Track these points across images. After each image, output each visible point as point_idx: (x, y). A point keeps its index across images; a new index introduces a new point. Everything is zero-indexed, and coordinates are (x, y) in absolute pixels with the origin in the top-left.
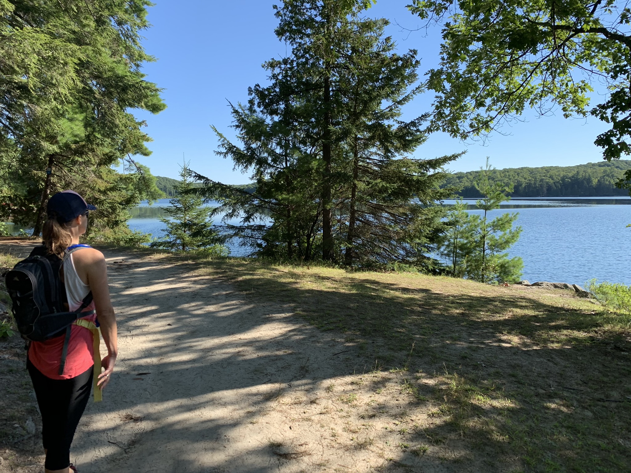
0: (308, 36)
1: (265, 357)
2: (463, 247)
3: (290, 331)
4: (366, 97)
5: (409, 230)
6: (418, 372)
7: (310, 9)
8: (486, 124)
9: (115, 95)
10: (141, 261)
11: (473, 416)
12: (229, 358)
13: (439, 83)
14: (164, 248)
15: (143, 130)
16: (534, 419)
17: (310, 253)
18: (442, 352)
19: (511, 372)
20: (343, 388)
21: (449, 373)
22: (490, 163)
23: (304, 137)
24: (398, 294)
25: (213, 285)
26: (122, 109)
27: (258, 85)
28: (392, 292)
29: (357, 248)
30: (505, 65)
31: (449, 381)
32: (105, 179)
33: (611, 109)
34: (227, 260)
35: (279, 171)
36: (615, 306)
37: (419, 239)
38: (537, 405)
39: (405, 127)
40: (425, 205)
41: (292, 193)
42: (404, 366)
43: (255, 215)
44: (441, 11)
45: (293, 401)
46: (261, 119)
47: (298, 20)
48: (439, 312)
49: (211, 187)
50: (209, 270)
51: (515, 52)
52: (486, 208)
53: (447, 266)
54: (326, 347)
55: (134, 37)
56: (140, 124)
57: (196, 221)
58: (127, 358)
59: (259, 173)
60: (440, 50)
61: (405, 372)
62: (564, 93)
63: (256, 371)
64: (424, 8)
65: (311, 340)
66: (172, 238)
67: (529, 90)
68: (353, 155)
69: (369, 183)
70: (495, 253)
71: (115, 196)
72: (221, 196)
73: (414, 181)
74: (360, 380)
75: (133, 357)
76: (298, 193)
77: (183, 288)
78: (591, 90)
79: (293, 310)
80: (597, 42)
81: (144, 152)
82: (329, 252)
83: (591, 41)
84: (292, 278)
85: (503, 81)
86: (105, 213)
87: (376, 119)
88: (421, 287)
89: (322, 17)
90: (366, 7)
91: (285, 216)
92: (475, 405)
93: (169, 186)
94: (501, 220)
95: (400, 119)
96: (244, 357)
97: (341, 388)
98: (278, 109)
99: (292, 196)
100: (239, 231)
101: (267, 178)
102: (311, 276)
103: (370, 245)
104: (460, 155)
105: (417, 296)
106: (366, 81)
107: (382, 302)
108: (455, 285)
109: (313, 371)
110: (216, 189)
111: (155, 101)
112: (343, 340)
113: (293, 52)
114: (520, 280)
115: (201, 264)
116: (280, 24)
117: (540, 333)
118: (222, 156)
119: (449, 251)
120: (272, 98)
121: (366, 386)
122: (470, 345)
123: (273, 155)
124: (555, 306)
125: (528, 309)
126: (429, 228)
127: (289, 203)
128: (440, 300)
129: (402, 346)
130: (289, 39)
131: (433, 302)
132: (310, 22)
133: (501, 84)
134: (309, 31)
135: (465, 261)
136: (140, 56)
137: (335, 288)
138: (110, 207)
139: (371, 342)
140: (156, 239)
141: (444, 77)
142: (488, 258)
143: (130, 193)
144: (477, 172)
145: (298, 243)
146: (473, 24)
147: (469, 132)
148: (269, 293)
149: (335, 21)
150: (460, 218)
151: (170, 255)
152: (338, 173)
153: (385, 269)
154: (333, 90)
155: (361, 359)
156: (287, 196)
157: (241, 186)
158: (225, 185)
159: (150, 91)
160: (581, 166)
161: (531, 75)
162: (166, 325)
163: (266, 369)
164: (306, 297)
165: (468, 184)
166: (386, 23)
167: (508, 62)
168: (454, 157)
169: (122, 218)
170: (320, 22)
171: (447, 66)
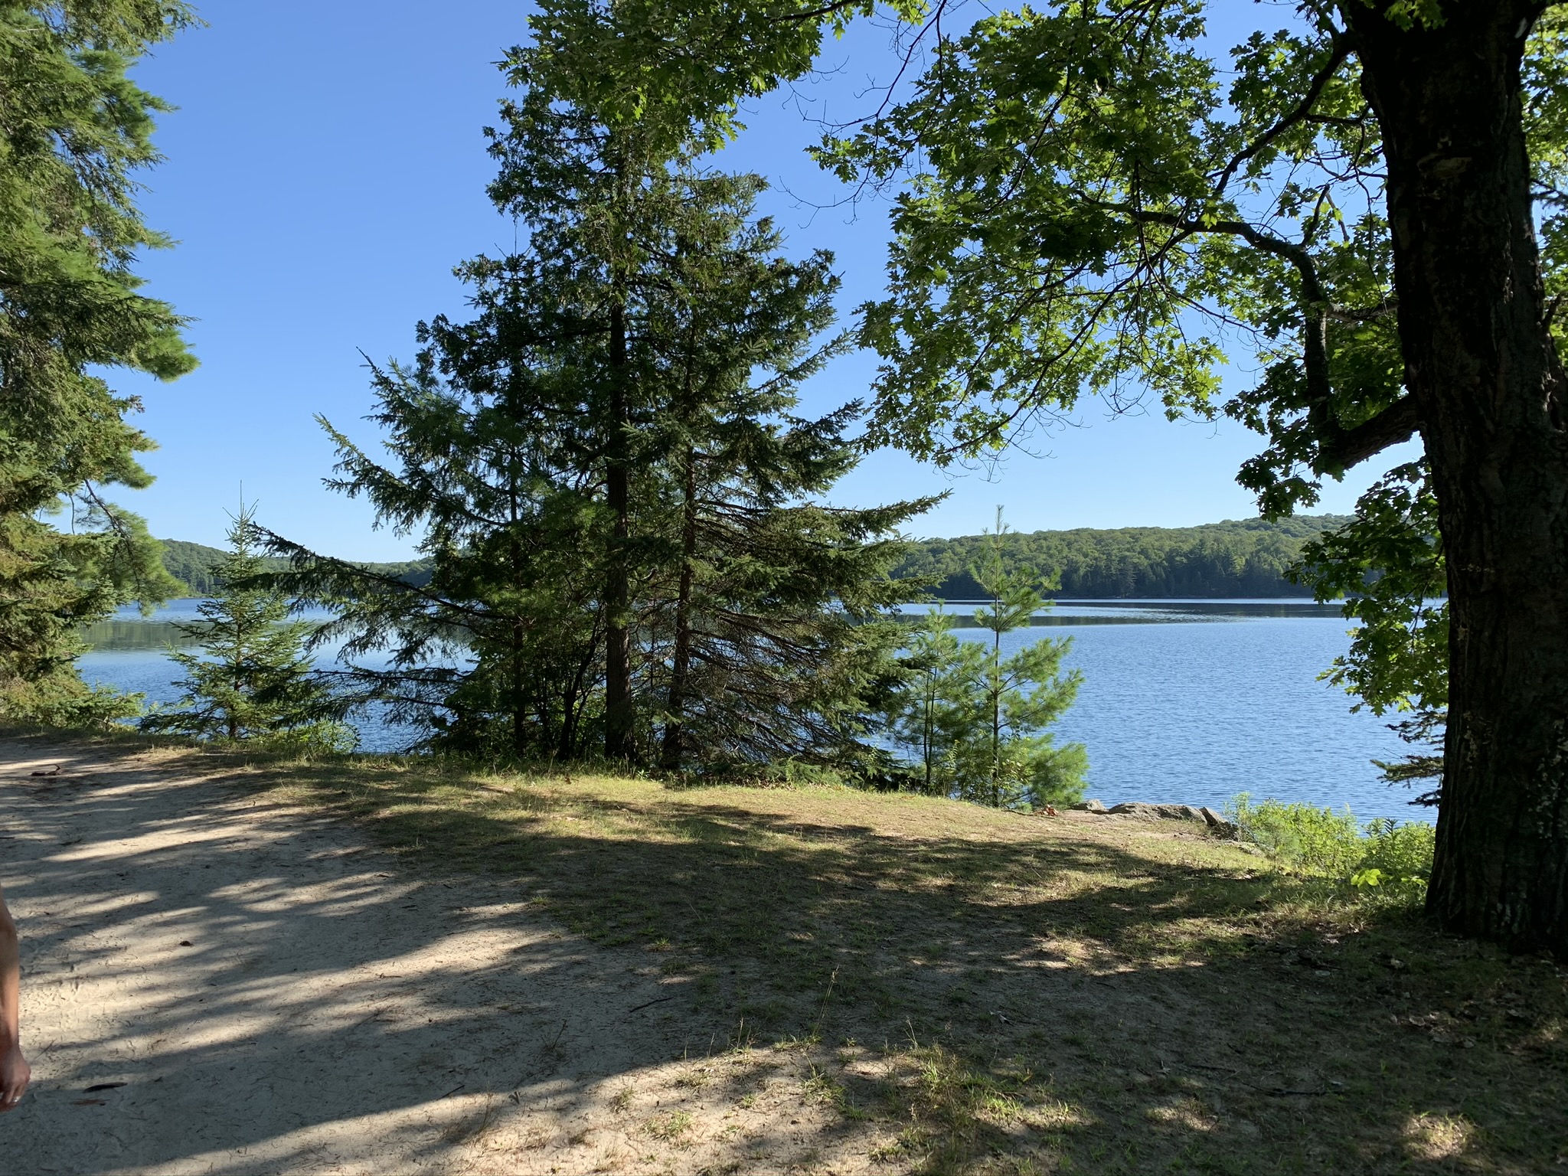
0: (571, 205)
1: (450, 1024)
2: (946, 721)
3: (516, 951)
4: (713, 358)
5: (820, 681)
6: (844, 1044)
7: (577, 141)
8: (993, 432)
9: (57, 329)
10: (111, 770)
11: (983, 1154)
12: (351, 1030)
13: (886, 331)
14: (179, 731)
15: (130, 420)
16: (1127, 1152)
17: (574, 739)
18: (903, 989)
19: (1069, 1035)
20: (656, 1098)
21: (920, 1044)
22: (1004, 520)
23: (558, 448)
24: (793, 841)
25: (309, 832)
26: (72, 364)
27: (444, 319)
28: (779, 836)
29: (693, 724)
30: (1034, 296)
31: (921, 1065)
32: (18, 546)
33: (1268, 404)
34: (351, 764)
35: (495, 532)
36: (1295, 856)
37: (845, 702)
38: (1131, 1113)
39: (808, 432)
40: (857, 618)
41: (529, 586)
42: (809, 1031)
43: (428, 642)
44: (888, 165)
45: (522, 1141)
46: (450, 401)
47: (546, 166)
48: (894, 886)
49: (311, 572)
50: (302, 790)
51: (1055, 267)
52: (999, 625)
53: (911, 768)
54: (610, 990)
55: (115, 185)
56: (124, 405)
57: (268, 660)
58: (58, 1041)
59: (441, 534)
60: (886, 256)
61: (812, 1047)
62: (1166, 363)
63: (425, 1063)
64: (848, 158)
65: (570, 972)
66: (200, 705)
67: (1090, 352)
68: (683, 495)
69: (722, 564)
70: (1023, 736)
71: (46, 594)
72: (337, 593)
73: (830, 561)
74: (698, 1074)
75: (76, 1040)
76: (543, 587)
77: (228, 841)
78: (1223, 360)
79: (525, 894)
80: (1232, 255)
81: (132, 476)
82: (623, 735)
83: (1220, 252)
84: (525, 809)
85: (1032, 332)
86: (14, 638)
87: (740, 411)
88: (850, 822)
89: (605, 161)
90: (712, 146)
91: (508, 644)
92: (986, 1123)
93: (196, 564)
94: (1033, 654)
95: (795, 412)
96: (393, 1027)
97: (650, 1099)
98: (492, 376)
99: (528, 594)
100: (383, 685)
101: (461, 546)
102: (575, 800)
103: (726, 718)
104: (935, 500)
105: (840, 846)
106: (712, 319)
107: (755, 863)
108: (930, 815)
109: (578, 1056)
110: (325, 575)
111: (166, 348)
112: (656, 970)
113: (533, 242)
114: (1083, 800)
115: (279, 775)
116: (502, 173)
117: (1134, 931)
118: (344, 492)
119: (914, 731)
120: (479, 350)
121: (715, 1088)
122: (970, 967)
123: (479, 492)
124: (1163, 862)
125: (1101, 871)
126: (867, 675)
127: (519, 612)
128: (895, 853)
129: (806, 979)
130: (523, 211)
131: (880, 860)
132: (576, 173)
133: (1026, 339)
134: (573, 194)
135: (951, 756)
136: (132, 233)
137: (636, 831)
138: (29, 623)
139: (727, 970)
140: (157, 708)
141: (896, 319)
142: (1007, 746)
143: (87, 585)
144: (975, 539)
145: (542, 713)
146: (961, 199)
147: (955, 449)
148: (462, 849)
149: (638, 173)
150: (939, 650)
151: (194, 750)
152: (645, 538)
153: (762, 777)
154: (631, 338)
155: (702, 1019)
156: (516, 596)
157: (392, 565)
158: (351, 566)
159: (155, 323)
160: (1207, 527)
161: (1092, 321)
162: (176, 946)
163: (451, 1057)
164: (561, 859)
165: (954, 568)
166: (760, 185)
167: (1040, 290)
168: (922, 505)
169: (62, 652)
170: (601, 174)
171: (905, 293)
